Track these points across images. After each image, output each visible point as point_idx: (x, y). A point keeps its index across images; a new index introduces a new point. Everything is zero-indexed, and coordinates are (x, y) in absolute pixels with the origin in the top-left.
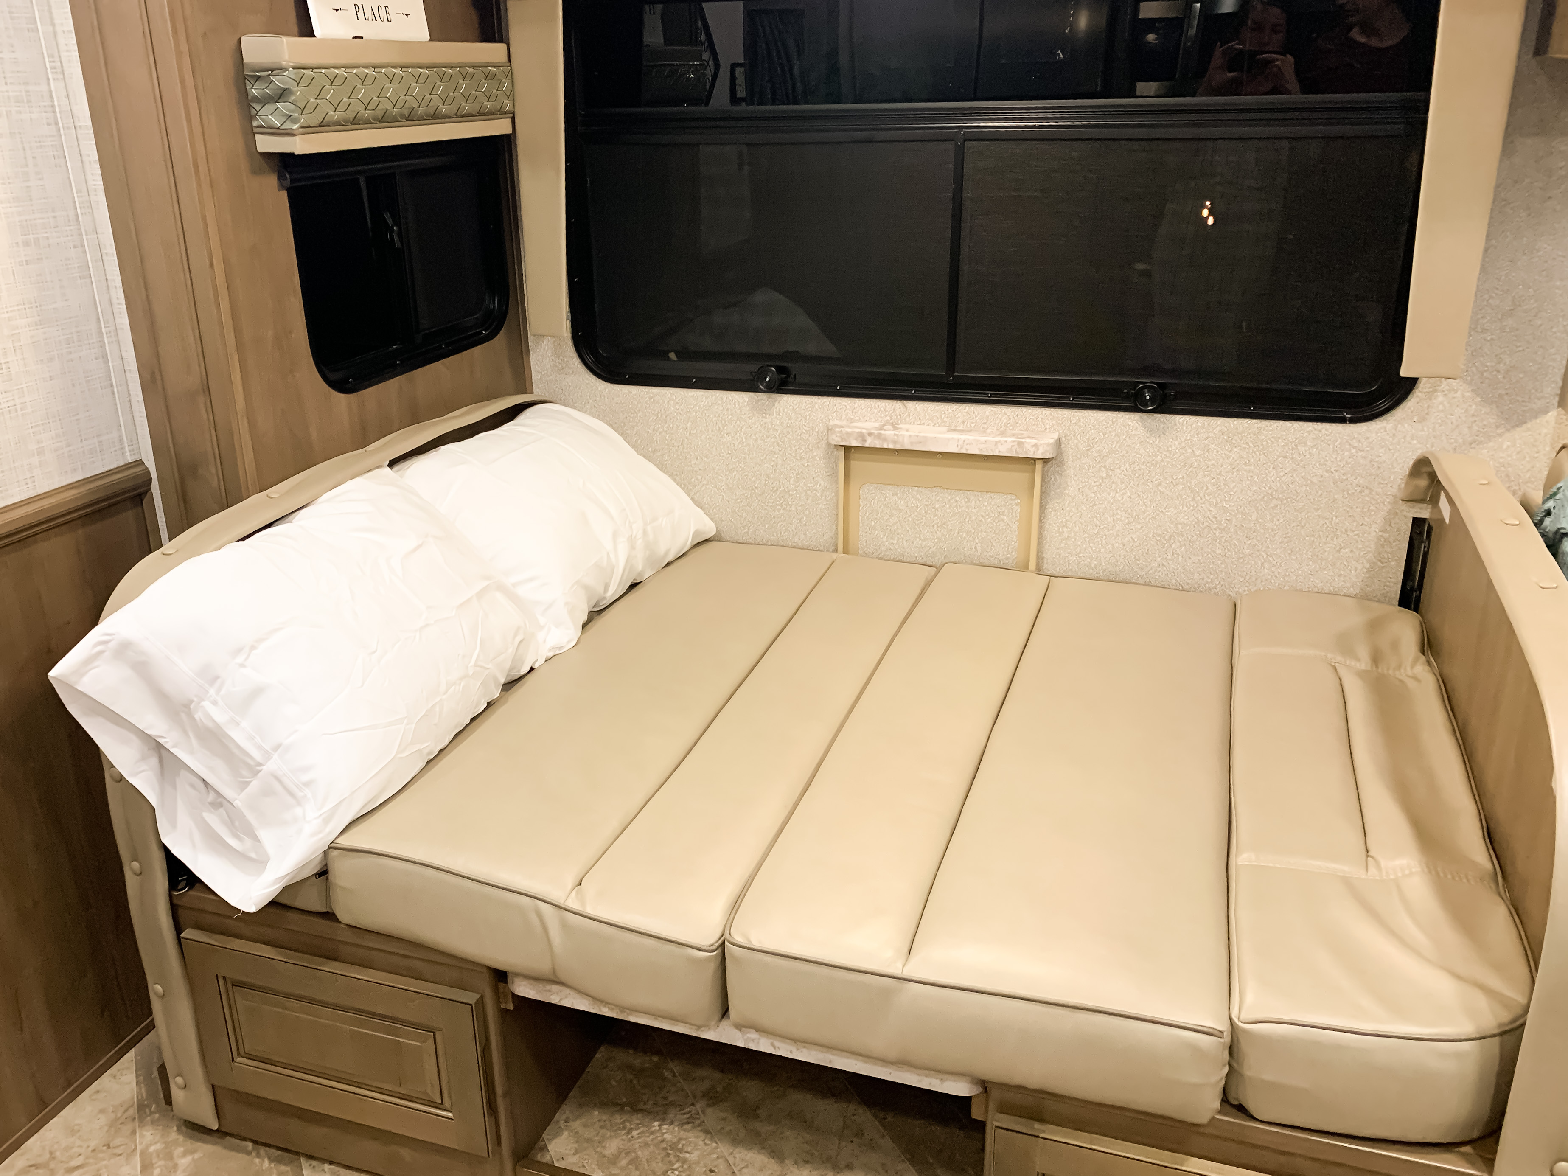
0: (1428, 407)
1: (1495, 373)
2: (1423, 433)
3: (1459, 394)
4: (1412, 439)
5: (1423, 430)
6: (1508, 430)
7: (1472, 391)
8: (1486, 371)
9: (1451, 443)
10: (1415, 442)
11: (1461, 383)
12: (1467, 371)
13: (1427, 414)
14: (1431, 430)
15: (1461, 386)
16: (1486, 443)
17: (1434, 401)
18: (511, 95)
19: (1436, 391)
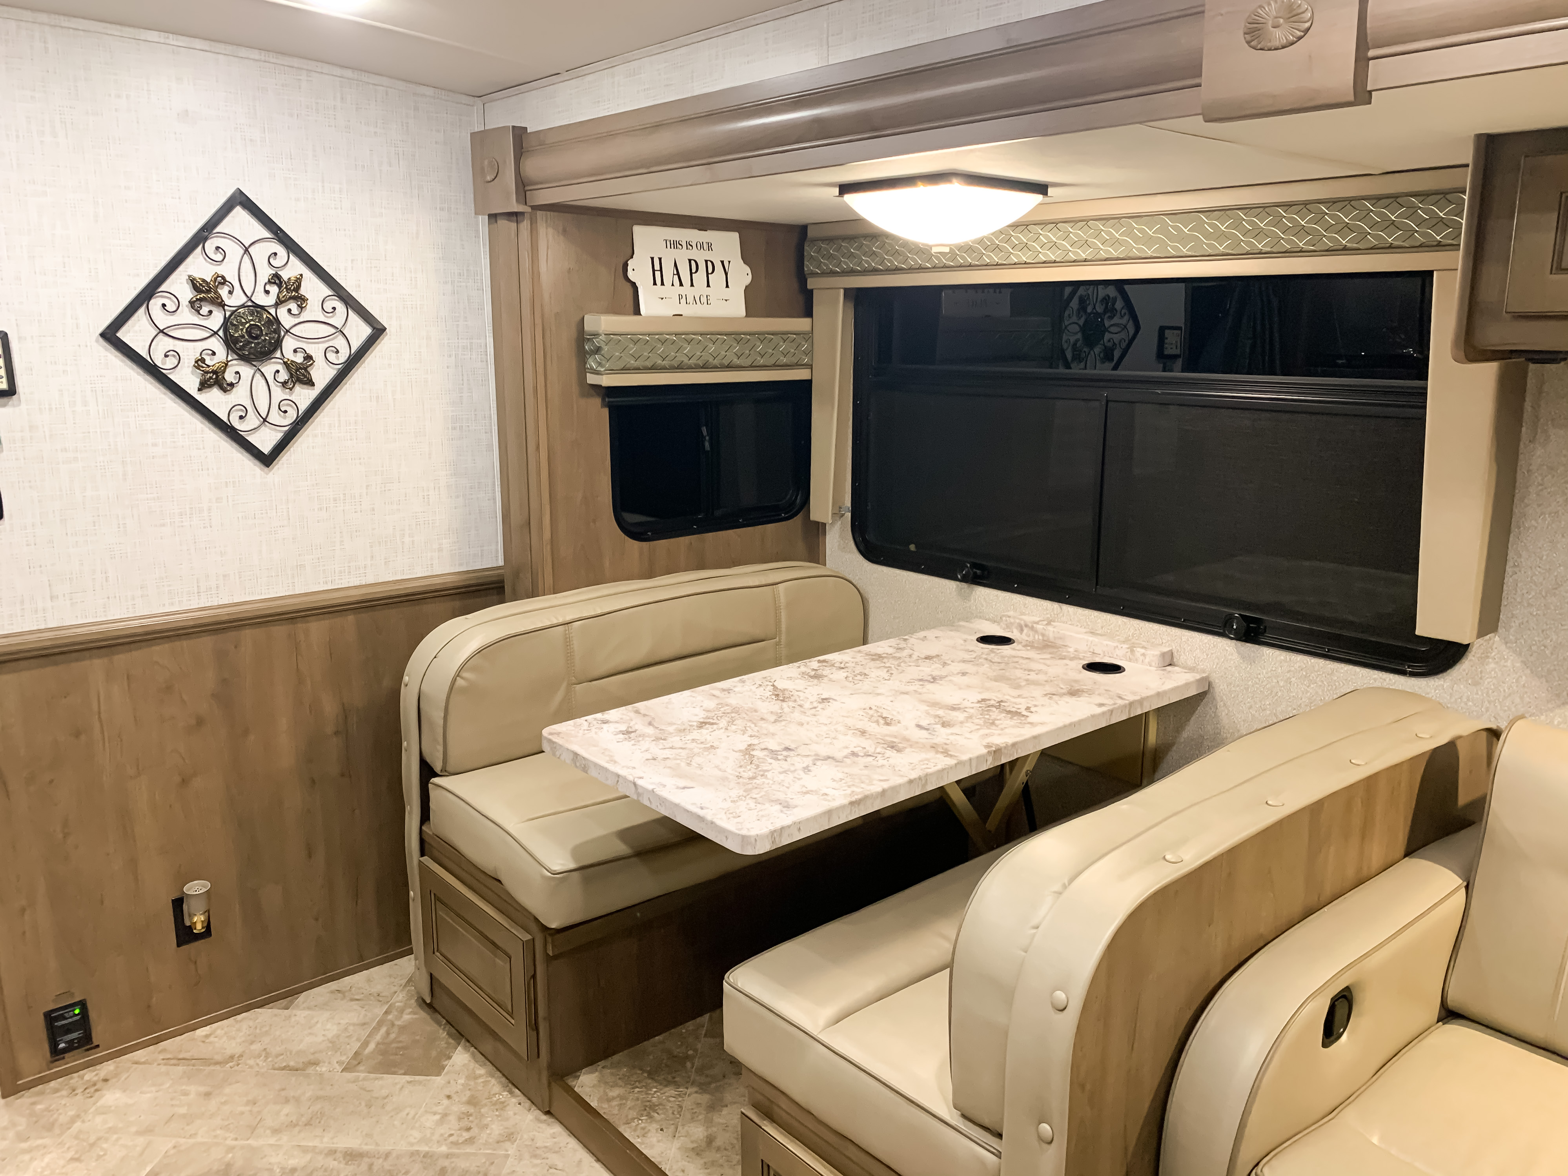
0: (1481, 672)
1: (1543, 648)
2: (1478, 697)
3: (1509, 664)
4: (1468, 700)
5: (1477, 694)
6: (1559, 706)
7: (1522, 662)
8: (1534, 645)
9: (1505, 711)
10: (1471, 703)
11: (1511, 654)
12: (1516, 642)
13: (1481, 678)
14: (1485, 695)
15: (1511, 656)
16: (1537, 715)
17: (1487, 667)
18: (810, 352)
19: (1488, 657)
